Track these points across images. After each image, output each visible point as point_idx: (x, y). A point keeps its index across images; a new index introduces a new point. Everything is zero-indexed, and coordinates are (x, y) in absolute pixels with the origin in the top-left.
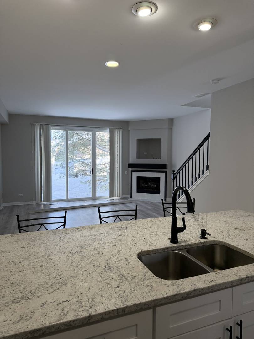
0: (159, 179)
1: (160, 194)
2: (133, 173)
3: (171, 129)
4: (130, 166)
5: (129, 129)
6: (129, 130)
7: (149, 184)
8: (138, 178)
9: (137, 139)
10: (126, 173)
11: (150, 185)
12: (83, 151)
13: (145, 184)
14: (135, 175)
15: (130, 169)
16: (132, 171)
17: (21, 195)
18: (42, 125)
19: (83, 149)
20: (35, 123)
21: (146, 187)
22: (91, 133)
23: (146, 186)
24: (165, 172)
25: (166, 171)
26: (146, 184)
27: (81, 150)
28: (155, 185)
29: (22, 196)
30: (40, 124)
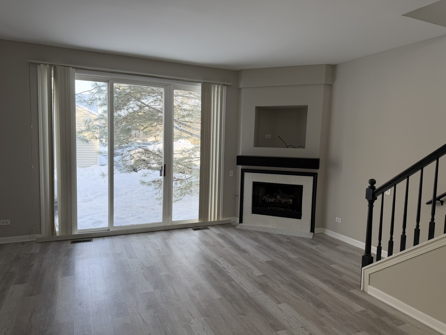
0: (300, 188)
1: (300, 218)
2: (247, 175)
3: (330, 86)
4: (241, 160)
5: (241, 87)
6: (241, 89)
7: (278, 196)
8: (256, 185)
9: (256, 107)
10: (231, 175)
11: (279, 200)
12: (146, 130)
13: (269, 197)
14: (250, 179)
15: (240, 167)
16: (243, 171)
17: (7, 222)
18: (55, 67)
19: (146, 127)
20: (39, 62)
21: (271, 202)
22: (162, 90)
23: (273, 200)
24: (315, 176)
25: (317, 174)
26: (272, 198)
27: (143, 128)
28: (291, 200)
29: (9, 223)
30: (51, 65)
